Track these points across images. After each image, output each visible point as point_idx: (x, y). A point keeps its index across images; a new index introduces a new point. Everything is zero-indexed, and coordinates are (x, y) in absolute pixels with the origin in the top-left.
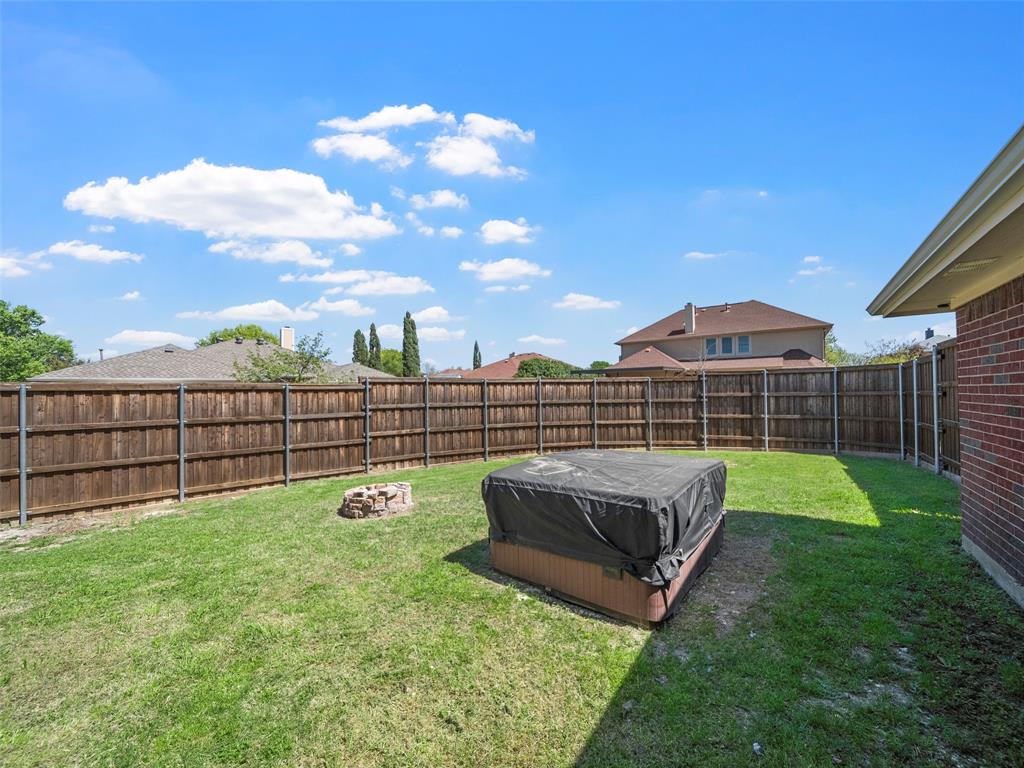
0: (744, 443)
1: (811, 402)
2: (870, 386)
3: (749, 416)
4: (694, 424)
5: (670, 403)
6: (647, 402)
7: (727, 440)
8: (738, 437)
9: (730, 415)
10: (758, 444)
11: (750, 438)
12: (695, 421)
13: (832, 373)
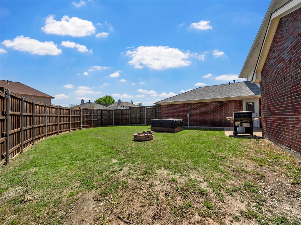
0: (88, 127)
1: (98, 116)
2: (108, 113)
3: (89, 120)
4: (79, 123)
5: (75, 117)
6: (69, 116)
7: (85, 126)
8: (87, 125)
9: (86, 120)
10: (90, 127)
11: (89, 125)
12: (79, 122)
13: (101, 111)
